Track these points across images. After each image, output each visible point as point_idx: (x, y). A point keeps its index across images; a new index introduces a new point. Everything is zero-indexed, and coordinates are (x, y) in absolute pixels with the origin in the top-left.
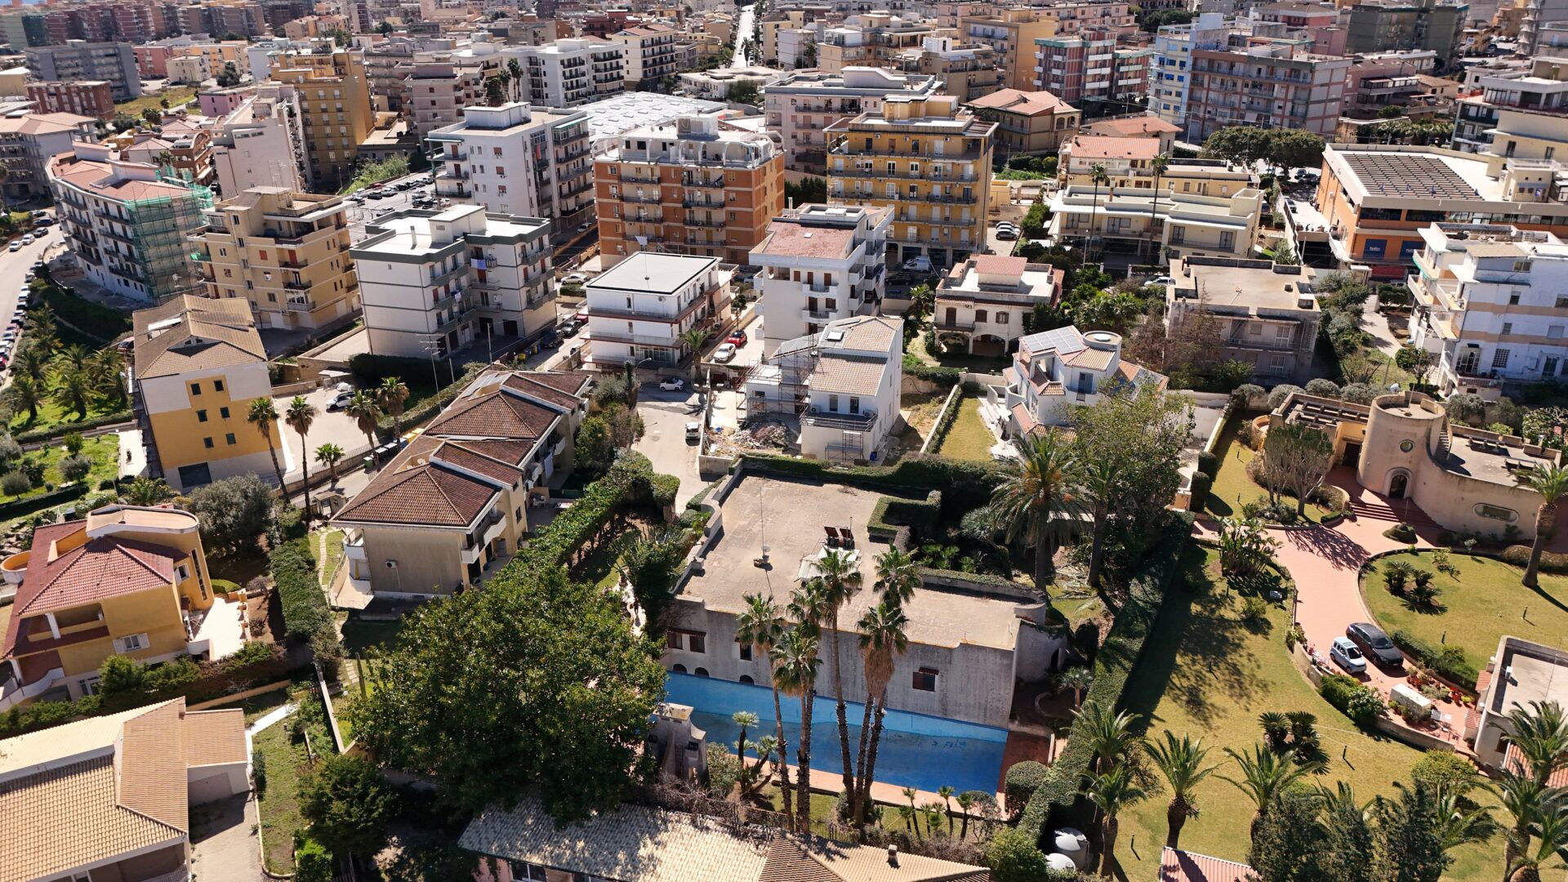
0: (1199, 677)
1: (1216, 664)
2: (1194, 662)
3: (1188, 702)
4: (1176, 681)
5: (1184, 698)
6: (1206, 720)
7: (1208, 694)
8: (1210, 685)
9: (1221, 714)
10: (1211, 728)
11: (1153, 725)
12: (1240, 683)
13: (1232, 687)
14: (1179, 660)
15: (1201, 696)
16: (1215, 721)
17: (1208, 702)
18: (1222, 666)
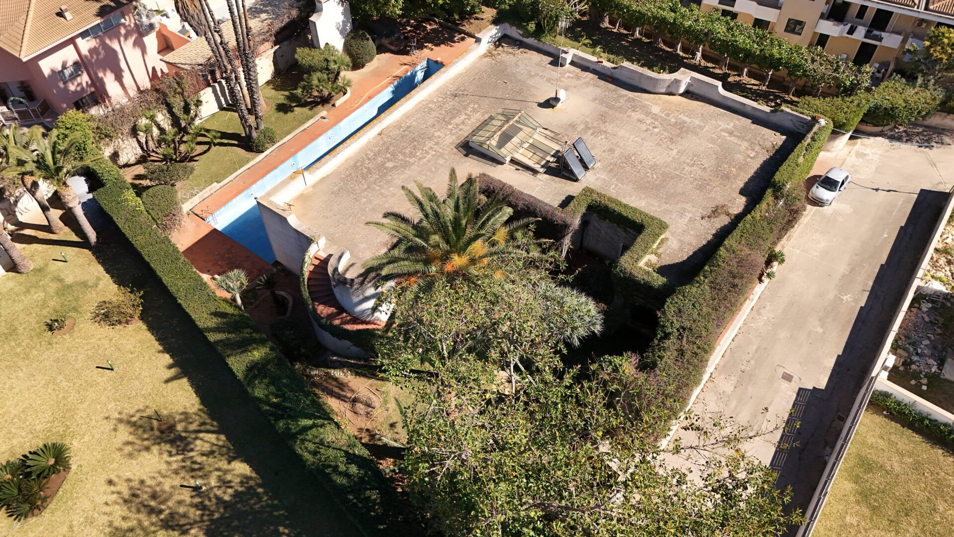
0: (195, 469)
1: (201, 506)
2: (225, 483)
3: (172, 428)
4: (212, 437)
5: (179, 427)
6: (134, 424)
7: (165, 456)
8: (176, 472)
9: (129, 448)
10: (120, 421)
11: (170, 367)
12: (152, 511)
13: (154, 496)
14: (241, 468)
15: (167, 447)
16: (124, 434)
17: (155, 449)
18: (194, 514)
